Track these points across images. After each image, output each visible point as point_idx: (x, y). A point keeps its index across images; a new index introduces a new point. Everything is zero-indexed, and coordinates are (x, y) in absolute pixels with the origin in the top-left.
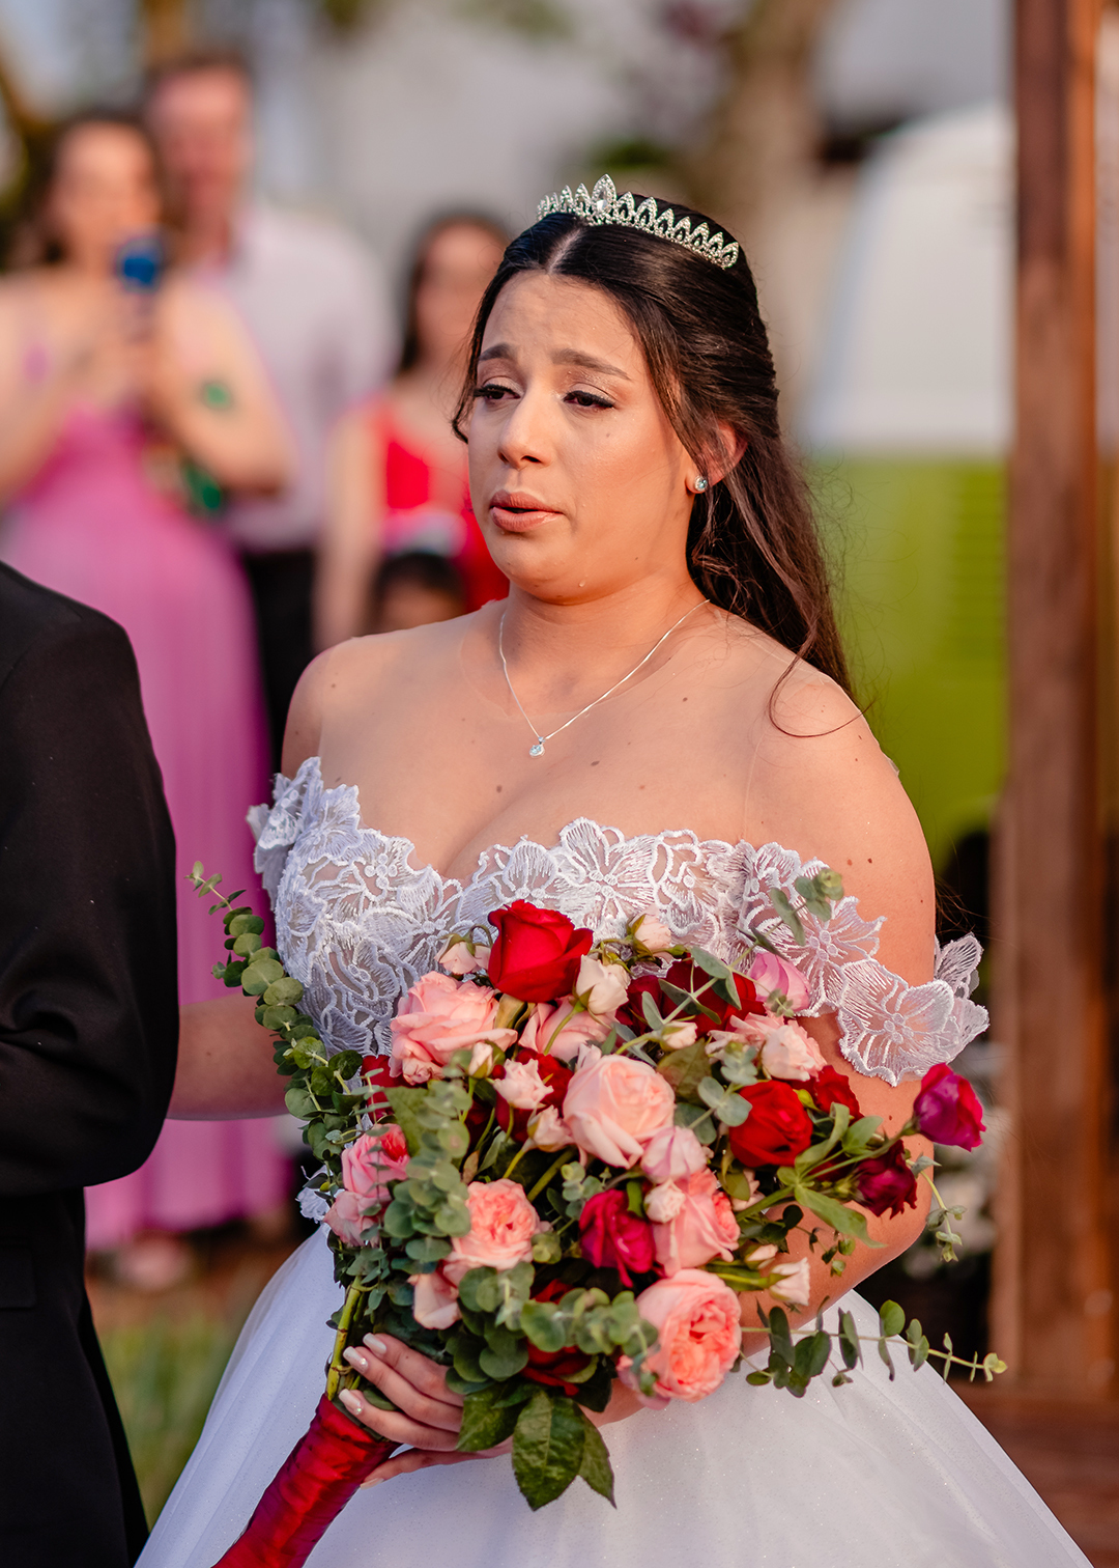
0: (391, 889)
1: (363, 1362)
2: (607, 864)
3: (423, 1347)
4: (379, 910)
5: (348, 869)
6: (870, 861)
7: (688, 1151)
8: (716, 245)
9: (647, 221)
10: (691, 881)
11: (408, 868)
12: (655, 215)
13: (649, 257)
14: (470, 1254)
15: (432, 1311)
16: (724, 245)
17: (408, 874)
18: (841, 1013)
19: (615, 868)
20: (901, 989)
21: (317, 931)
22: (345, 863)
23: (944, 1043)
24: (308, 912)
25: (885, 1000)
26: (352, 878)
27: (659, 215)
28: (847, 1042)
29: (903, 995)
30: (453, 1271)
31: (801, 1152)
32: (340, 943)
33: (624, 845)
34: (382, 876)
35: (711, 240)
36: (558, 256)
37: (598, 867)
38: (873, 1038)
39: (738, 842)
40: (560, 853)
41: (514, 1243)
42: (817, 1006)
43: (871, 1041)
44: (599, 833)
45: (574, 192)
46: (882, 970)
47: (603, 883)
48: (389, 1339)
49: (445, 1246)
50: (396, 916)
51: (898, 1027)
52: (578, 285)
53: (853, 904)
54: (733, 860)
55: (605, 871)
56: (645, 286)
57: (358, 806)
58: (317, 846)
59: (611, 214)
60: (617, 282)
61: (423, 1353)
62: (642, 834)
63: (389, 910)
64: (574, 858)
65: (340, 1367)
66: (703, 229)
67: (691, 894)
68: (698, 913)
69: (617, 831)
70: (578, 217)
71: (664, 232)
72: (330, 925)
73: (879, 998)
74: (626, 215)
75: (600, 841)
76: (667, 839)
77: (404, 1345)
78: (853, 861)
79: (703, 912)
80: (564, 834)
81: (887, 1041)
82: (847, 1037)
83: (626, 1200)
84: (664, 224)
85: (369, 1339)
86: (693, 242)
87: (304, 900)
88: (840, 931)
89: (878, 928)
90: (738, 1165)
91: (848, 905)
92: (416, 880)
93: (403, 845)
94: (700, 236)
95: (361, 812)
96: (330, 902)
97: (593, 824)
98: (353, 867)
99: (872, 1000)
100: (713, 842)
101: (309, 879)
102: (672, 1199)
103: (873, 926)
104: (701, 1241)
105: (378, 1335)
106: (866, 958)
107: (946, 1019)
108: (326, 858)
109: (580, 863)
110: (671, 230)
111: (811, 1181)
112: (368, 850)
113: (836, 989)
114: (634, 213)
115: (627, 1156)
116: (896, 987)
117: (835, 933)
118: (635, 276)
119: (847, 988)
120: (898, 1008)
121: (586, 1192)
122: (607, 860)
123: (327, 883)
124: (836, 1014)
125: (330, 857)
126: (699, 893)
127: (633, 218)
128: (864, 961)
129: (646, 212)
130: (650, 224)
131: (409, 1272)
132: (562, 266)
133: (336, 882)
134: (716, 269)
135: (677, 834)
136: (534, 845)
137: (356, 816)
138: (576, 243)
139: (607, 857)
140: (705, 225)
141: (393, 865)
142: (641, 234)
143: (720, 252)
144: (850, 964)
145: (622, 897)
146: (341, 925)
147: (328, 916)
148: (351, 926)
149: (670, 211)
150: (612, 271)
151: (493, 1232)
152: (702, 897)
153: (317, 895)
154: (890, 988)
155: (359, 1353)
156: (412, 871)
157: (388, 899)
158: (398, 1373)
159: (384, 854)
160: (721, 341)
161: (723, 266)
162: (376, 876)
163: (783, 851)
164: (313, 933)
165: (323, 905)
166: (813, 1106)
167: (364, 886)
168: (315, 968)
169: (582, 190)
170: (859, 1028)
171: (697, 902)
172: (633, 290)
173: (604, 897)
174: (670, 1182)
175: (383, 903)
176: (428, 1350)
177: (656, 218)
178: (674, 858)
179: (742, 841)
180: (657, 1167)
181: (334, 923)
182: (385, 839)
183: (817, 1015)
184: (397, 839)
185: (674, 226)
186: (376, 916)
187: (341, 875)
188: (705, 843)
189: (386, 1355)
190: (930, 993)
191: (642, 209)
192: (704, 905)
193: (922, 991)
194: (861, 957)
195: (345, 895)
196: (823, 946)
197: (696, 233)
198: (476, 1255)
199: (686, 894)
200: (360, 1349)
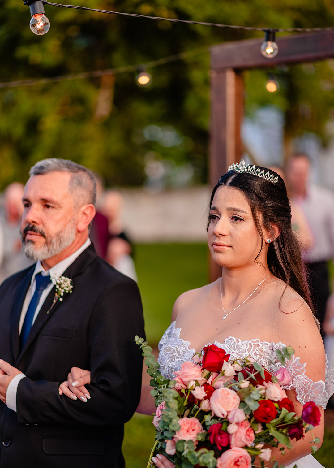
0: (183, 354)
1: (156, 461)
2: (235, 348)
3: (170, 459)
4: (180, 359)
5: (174, 349)
6: (305, 347)
7: (240, 416)
8: (272, 177)
9: (253, 171)
10: (258, 353)
11: (188, 349)
12: (255, 170)
13: (253, 181)
14: (180, 436)
15: (170, 450)
16: (274, 177)
17: (188, 350)
18: (296, 389)
19: (237, 349)
20: (311, 383)
21: (165, 365)
22: (173, 347)
23: (324, 397)
24: (163, 360)
25: (308, 385)
26: (174, 351)
27: (256, 170)
28: (298, 397)
29: (312, 384)
30: (176, 440)
31: (272, 420)
32: (170, 368)
33: (241, 343)
34: (181, 351)
35: (270, 176)
36: (229, 181)
37: (233, 348)
38: (305, 396)
39: (271, 342)
40: (224, 345)
41: (193, 434)
42: (290, 387)
43: (305, 397)
44: (235, 340)
45: (235, 164)
46: (306, 378)
47: (234, 353)
48: (163, 456)
49: (174, 433)
50: (183, 361)
51: (311, 393)
52: (233, 189)
53: (298, 359)
54: (270, 347)
55: (235, 349)
56: (251, 188)
57: (180, 333)
58: (168, 343)
59: (244, 170)
60: (243, 188)
61: (170, 461)
62: (246, 340)
63: (182, 359)
64: (227, 346)
65: (151, 462)
66: (268, 173)
67: (258, 356)
68: (260, 361)
69: (239, 340)
70: (236, 171)
71: (257, 174)
72: (168, 363)
73: (306, 385)
74: (248, 170)
75: (235, 342)
76: (252, 342)
77: (166, 458)
78: (300, 347)
79: (262, 361)
80: (226, 340)
81: (309, 397)
82: (298, 395)
83: (222, 427)
84: (257, 172)
85: (158, 455)
86: (265, 177)
87: (163, 357)
88: (295, 366)
89: (305, 366)
90: (256, 422)
91: (297, 360)
92: (189, 352)
93: (188, 343)
94: (267, 175)
95: (180, 335)
96: (168, 357)
97: (233, 338)
98: (175, 348)
99: (304, 386)
100: (264, 342)
101: (165, 351)
102: (234, 428)
103: (303, 366)
104: (241, 440)
105: (160, 455)
106: (302, 374)
107: (323, 391)
108: (169, 346)
109: (229, 347)
110: (259, 174)
111: (275, 428)
112: (179, 344)
113: (295, 382)
114: (250, 169)
115: (223, 415)
116: (310, 382)
117: (294, 367)
118: (248, 186)
119: (297, 382)
120: (311, 388)
121: (212, 423)
122: (236, 347)
123: (168, 352)
124: (295, 389)
125: (170, 345)
126: (260, 356)
127: (249, 171)
128: (302, 375)
129: (253, 169)
130: (254, 172)
131: (165, 439)
132: (230, 184)
133: (170, 352)
134: (272, 184)
135: (255, 340)
136: (218, 343)
137: (179, 336)
138: (234, 178)
139: (236, 346)
140: (268, 172)
141: (184, 348)
142: (252, 175)
143: (273, 179)
144: (298, 376)
145: (238, 356)
146: (170, 363)
147: (168, 361)
148: (172, 363)
149: (259, 169)
150: (242, 185)
151: (188, 431)
152: (261, 357)
153: (166, 356)
154: (308, 383)
155: (155, 459)
156: (189, 350)
157: (182, 357)
158: (164, 465)
159: (183, 345)
160: (272, 203)
161: (274, 183)
162: (180, 351)
163: (282, 344)
164: (164, 365)
165: (167, 358)
166: (278, 407)
167: (177, 353)
168: (165, 374)
169: (237, 164)
170: (301, 393)
171: (260, 358)
172: (247, 190)
173: (234, 356)
174: (234, 423)
175: (180, 358)
176: (171, 460)
177: (255, 171)
178: (254, 346)
179: (272, 342)
180: (230, 419)
181: (169, 363)
182: (184, 341)
183: (290, 389)
184: (187, 342)
185: (260, 173)
186: (179, 361)
187: (172, 350)
188: (262, 342)
189: (161, 460)
190: (319, 384)
191: (252, 168)
192: (262, 359)
193: (317, 383)
194: (301, 374)
195: (172, 356)
196: (291, 371)
197: (266, 174)
198: (181, 436)
199: (257, 356)
200: (156, 458)
